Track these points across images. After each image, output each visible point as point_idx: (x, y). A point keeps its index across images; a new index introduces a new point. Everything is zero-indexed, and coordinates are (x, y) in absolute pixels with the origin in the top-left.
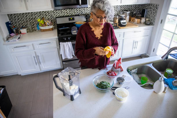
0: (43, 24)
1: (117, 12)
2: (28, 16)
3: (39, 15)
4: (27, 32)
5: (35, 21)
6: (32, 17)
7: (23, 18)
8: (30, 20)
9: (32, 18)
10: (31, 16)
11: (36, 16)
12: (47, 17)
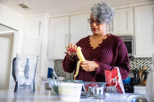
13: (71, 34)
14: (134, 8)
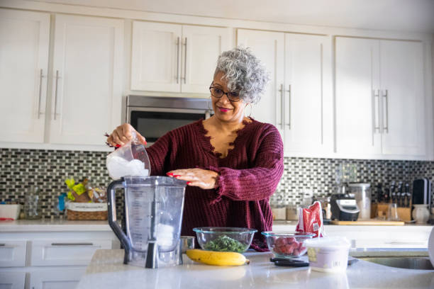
0: (79, 193)
1: (326, 188)
2: (39, 170)
3: (75, 171)
4: (19, 218)
5: (56, 187)
6: (49, 174)
7: (21, 173)
8: (41, 180)
9: (48, 177)
10: (48, 170)
11: (63, 171)
12: (98, 178)
13: (57, 72)
14: (236, 31)
